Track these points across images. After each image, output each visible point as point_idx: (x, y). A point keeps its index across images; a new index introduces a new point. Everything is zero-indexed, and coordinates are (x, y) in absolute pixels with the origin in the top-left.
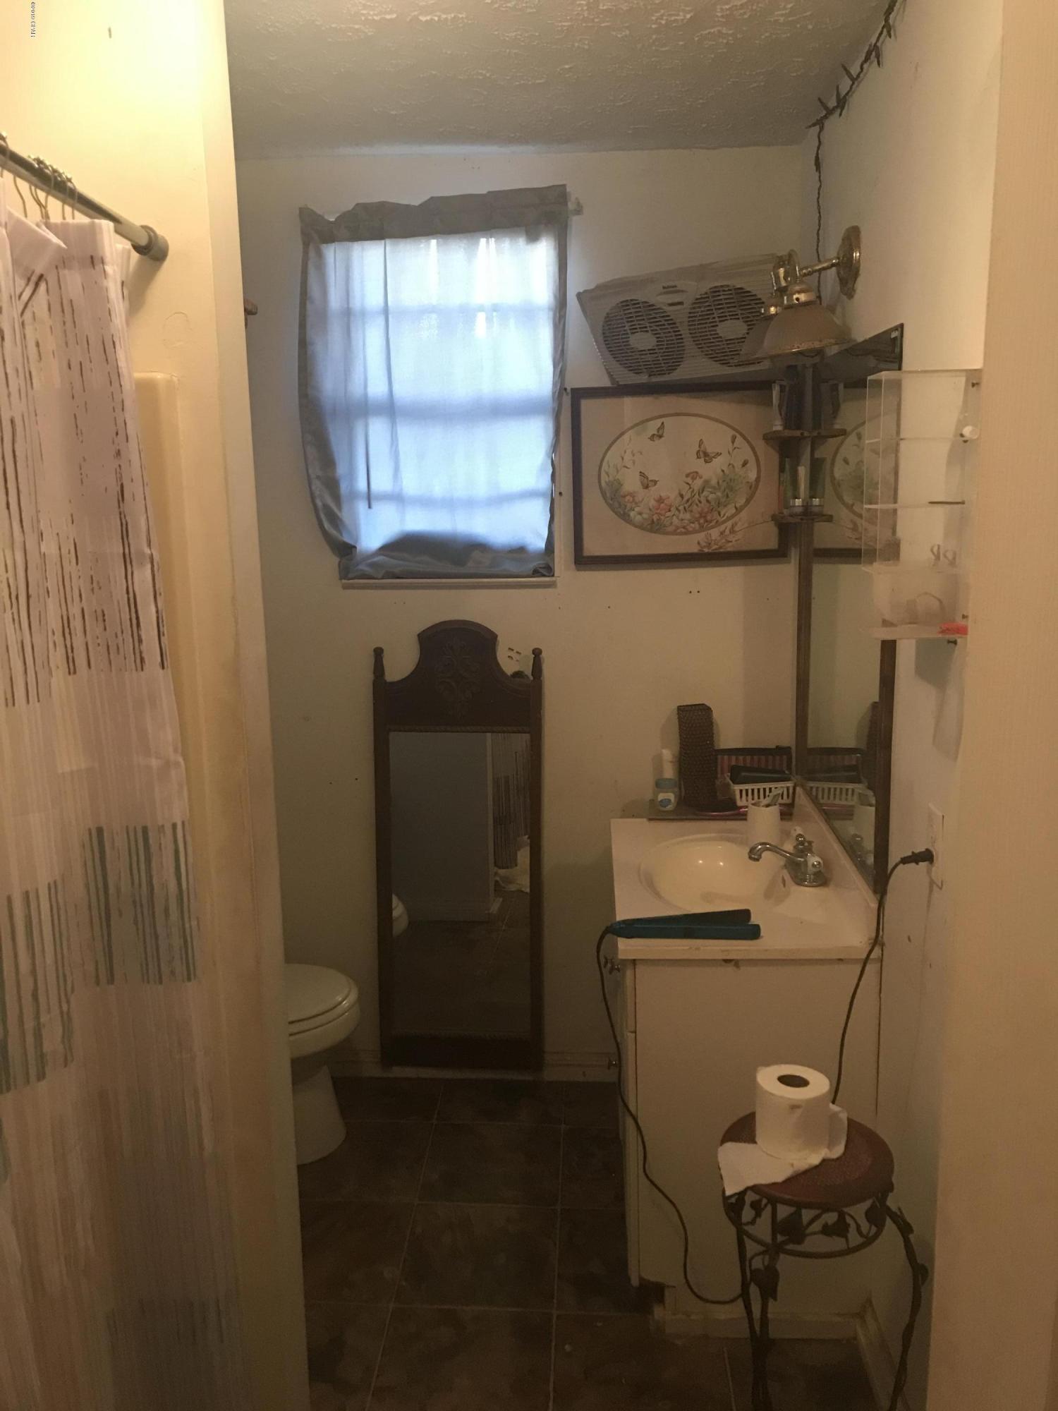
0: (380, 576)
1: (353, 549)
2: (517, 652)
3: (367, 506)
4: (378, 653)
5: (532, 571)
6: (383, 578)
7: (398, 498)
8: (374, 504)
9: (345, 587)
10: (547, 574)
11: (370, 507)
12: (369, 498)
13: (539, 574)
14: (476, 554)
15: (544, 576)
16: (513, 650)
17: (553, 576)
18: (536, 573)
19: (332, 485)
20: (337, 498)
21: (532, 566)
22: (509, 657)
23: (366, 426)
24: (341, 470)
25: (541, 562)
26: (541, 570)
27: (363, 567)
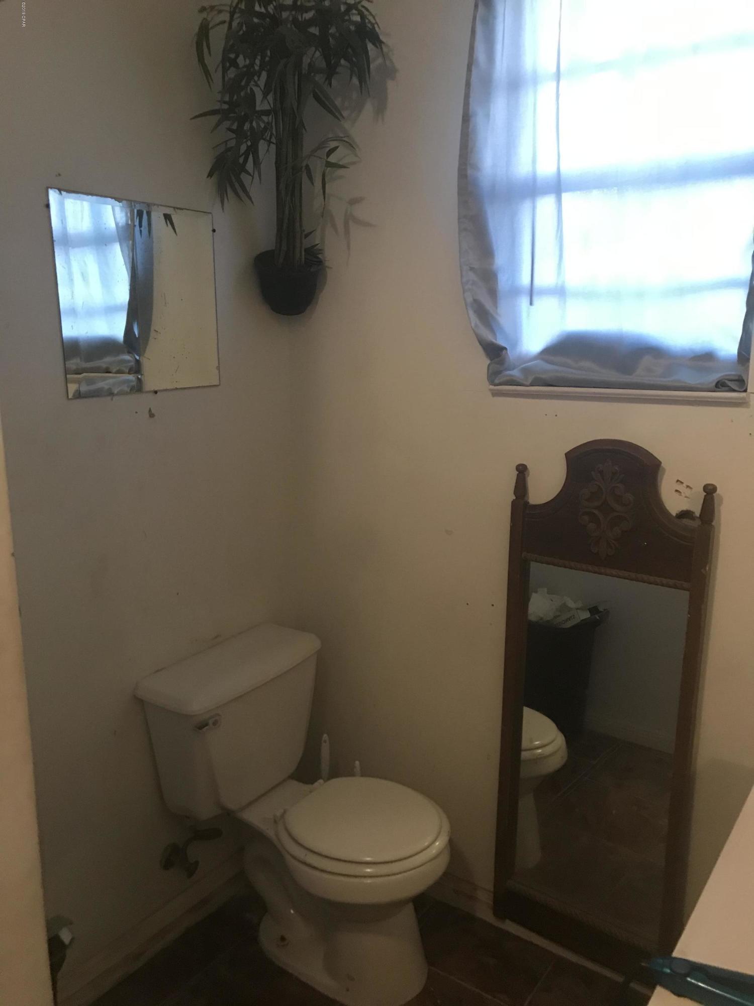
0: (528, 383)
1: (504, 352)
2: (688, 486)
3: (529, 303)
4: (522, 470)
5: (714, 384)
6: (532, 385)
7: (560, 292)
8: (535, 299)
9: (495, 394)
10: (737, 389)
11: (531, 304)
12: (531, 293)
13: (727, 388)
14: (647, 360)
15: (734, 391)
16: (682, 483)
17: (745, 391)
18: (720, 385)
19: (488, 278)
20: (493, 293)
21: (715, 377)
22: (677, 491)
23: (534, 209)
24: (500, 259)
25: (733, 373)
26: (729, 383)
27: (516, 373)
